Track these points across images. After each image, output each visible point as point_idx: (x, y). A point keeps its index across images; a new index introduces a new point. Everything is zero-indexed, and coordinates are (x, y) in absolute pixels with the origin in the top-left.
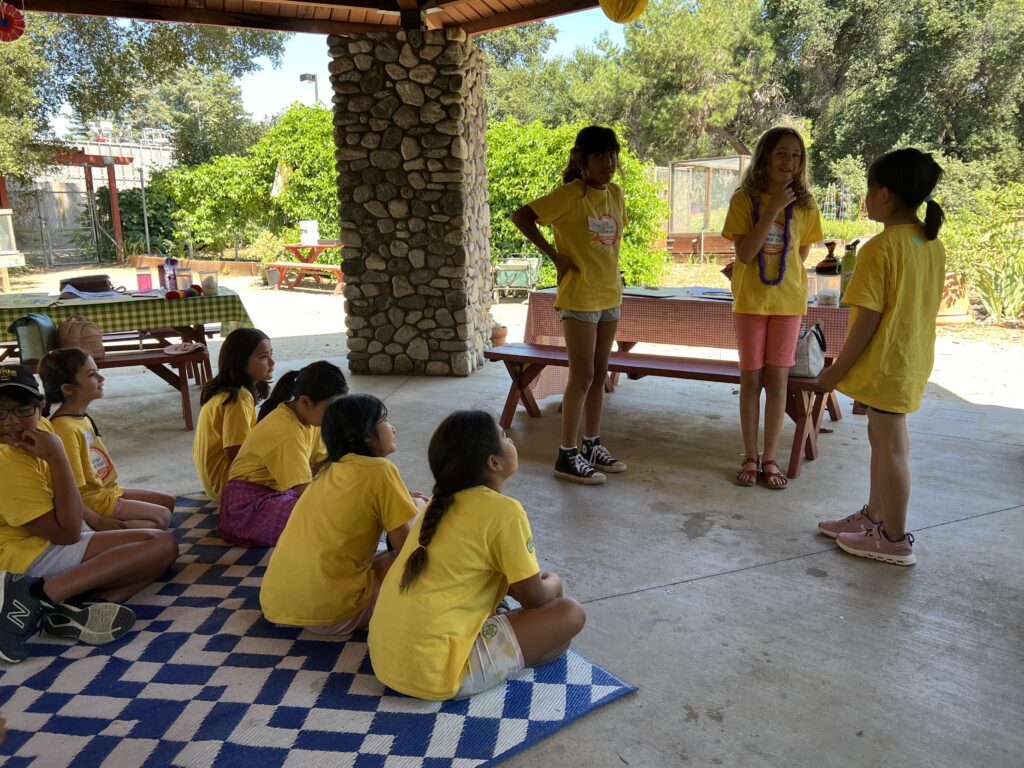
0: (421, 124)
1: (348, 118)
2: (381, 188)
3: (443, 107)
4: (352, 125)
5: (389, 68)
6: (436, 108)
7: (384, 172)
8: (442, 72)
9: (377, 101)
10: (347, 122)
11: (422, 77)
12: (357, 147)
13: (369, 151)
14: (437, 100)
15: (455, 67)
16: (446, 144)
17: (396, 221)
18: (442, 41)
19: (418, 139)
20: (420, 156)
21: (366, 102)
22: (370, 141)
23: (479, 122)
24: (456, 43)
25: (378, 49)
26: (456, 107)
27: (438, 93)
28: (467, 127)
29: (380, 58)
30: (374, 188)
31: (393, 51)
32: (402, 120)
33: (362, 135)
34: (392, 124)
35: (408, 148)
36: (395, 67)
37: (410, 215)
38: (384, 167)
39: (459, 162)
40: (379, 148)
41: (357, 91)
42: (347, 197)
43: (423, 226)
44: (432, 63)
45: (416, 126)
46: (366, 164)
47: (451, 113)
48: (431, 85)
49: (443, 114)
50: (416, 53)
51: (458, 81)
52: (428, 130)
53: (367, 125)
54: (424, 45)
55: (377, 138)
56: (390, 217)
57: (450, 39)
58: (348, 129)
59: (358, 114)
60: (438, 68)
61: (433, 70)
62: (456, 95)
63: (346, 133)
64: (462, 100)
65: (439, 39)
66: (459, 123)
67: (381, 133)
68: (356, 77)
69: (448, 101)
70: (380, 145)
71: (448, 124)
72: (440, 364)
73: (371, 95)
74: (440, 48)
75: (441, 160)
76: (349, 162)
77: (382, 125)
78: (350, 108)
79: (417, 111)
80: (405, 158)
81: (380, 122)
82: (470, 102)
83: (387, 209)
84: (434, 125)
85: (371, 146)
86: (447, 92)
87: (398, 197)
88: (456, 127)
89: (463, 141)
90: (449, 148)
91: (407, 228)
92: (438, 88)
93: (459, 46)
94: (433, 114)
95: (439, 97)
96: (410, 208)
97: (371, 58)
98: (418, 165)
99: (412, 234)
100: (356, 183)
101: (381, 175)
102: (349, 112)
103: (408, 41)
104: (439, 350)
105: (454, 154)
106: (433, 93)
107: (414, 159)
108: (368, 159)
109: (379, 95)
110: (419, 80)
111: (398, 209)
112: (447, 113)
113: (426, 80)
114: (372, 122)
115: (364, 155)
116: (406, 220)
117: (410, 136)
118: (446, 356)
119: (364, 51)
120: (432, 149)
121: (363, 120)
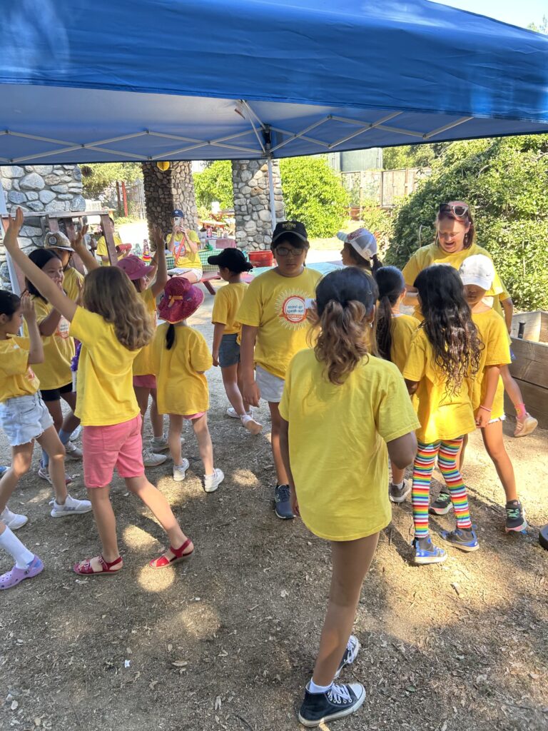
0: (163, 184)
3: (168, 180)
9: (153, 177)
13: (152, 192)
19: (162, 188)
21: (150, 178)
26: (171, 179)
32: (158, 183)
33: (150, 187)
34: (156, 185)
37: (162, 211)
38: (155, 197)
39: (172, 195)
40: (154, 191)
43: (165, 214)
46: (152, 196)
52: (164, 186)
53: (151, 185)
56: (157, 211)
67: (154, 187)
69: (168, 178)
73: (151, 176)
75: (168, 195)
77: (153, 185)
79: (162, 180)
80: (160, 194)
87: (159, 206)
94: (165, 182)
98: (162, 196)
99: (163, 216)
101: (155, 199)
108: (152, 194)
111: (159, 209)
116: (161, 212)
120: (166, 191)
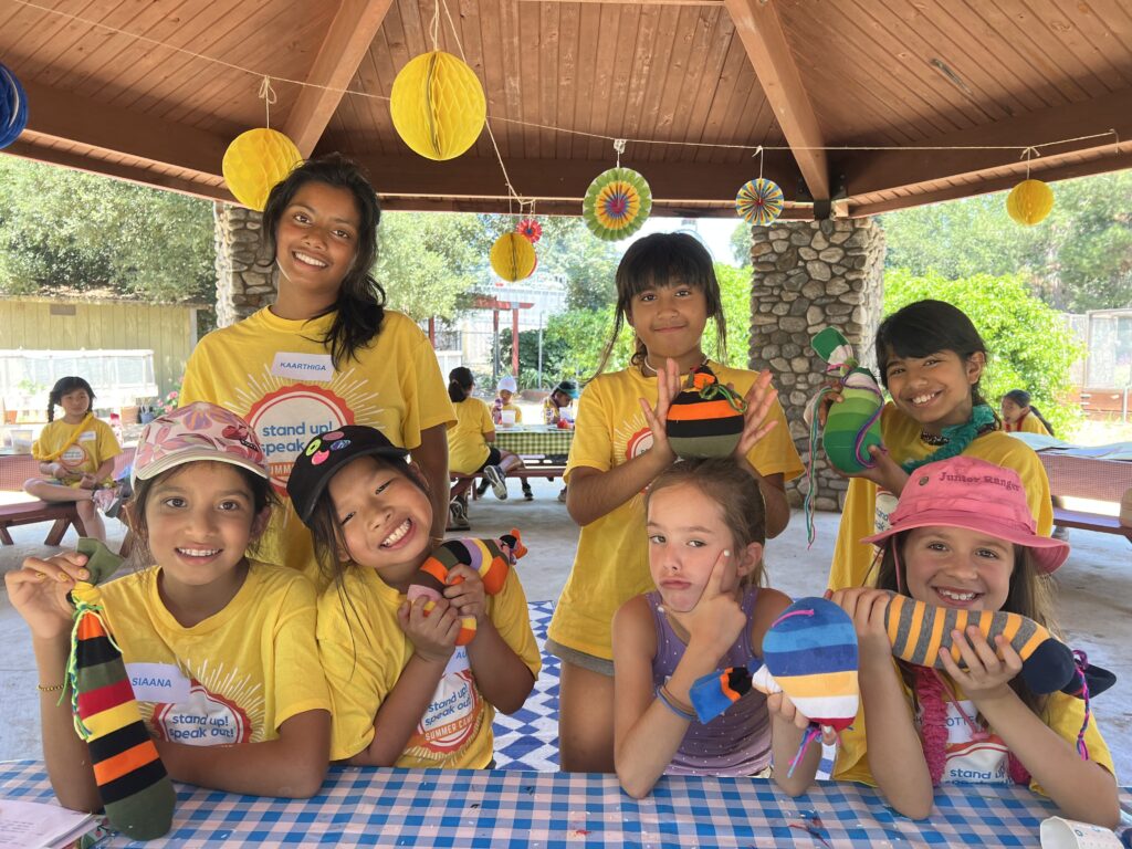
0: (827, 296)
1: (763, 291)
2: (787, 348)
3: (849, 283)
4: (766, 297)
5: (802, 251)
6: (841, 283)
7: (790, 334)
8: (849, 254)
9: (789, 277)
10: (762, 294)
11: (830, 257)
12: (769, 314)
13: (779, 317)
14: (843, 276)
15: (861, 249)
16: (848, 312)
17: (797, 375)
18: (851, 229)
19: (823, 308)
20: (823, 321)
21: (780, 278)
22: (781, 310)
23: (879, 291)
24: (862, 229)
25: (794, 235)
26: (859, 281)
27: (844, 270)
28: (867, 297)
29: (795, 242)
30: (780, 347)
31: (807, 238)
32: (809, 293)
33: (774, 304)
34: (801, 296)
35: (813, 315)
36: (807, 249)
37: (810, 370)
38: (791, 330)
39: (859, 327)
40: (789, 314)
41: (773, 269)
42: (756, 355)
43: (821, 379)
44: (841, 246)
45: (822, 297)
46: (776, 328)
47: (854, 287)
48: (838, 264)
49: (847, 288)
50: (826, 238)
51: (863, 260)
52: (833, 300)
53: (779, 296)
54: (834, 232)
55: (787, 307)
56: (793, 371)
57: (857, 226)
58: (762, 300)
59: (772, 288)
60: (846, 250)
61: (841, 251)
62: (859, 271)
63: (761, 303)
64: (865, 276)
65: (848, 227)
66: (861, 295)
67: (791, 303)
68: (773, 258)
69: (852, 277)
70: (789, 311)
71: (851, 295)
72: (828, 500)
73: (785, 272)
74: (848, 235)
75: (842, 325)
76: (761, 326)
77: (793, 296)
78: (766, 283)
79: (824, 285)
80: (810, 323)
81: (790, 294)
82: (871, 276)
83: (790, 364)
84: (838, 297)
85: (781, 314)
86: (852, 270)
87: (801, 355)
88: (857, 298)
89: (863, 309)
90: (850, 315)
91: (807, 382)
92: (844, 266)
93: (865, 232)
94: (838, 288)
95: (844, 274)
96: (811, 364)
97: (787, 243)
99: (811, 386)
100: (765, 343)
101: (788, 337)
102: (764, 286)
103: (821, 229)
104: (828, 487)
105: (854, 320)
106: (839, 271)
107: (818, 324)
108: (778, 323)
109: (792, 272)
110: (828, 260)
111: (800, 365)
112: (851, 287)
113: (833, 261)
114: (783, 294)
115: (774, 320)
116: (806, 374)
117: (815, 305)
118: (833, 493)
119: (782, 237)
120: (834, 316)
121: (776, 292)
